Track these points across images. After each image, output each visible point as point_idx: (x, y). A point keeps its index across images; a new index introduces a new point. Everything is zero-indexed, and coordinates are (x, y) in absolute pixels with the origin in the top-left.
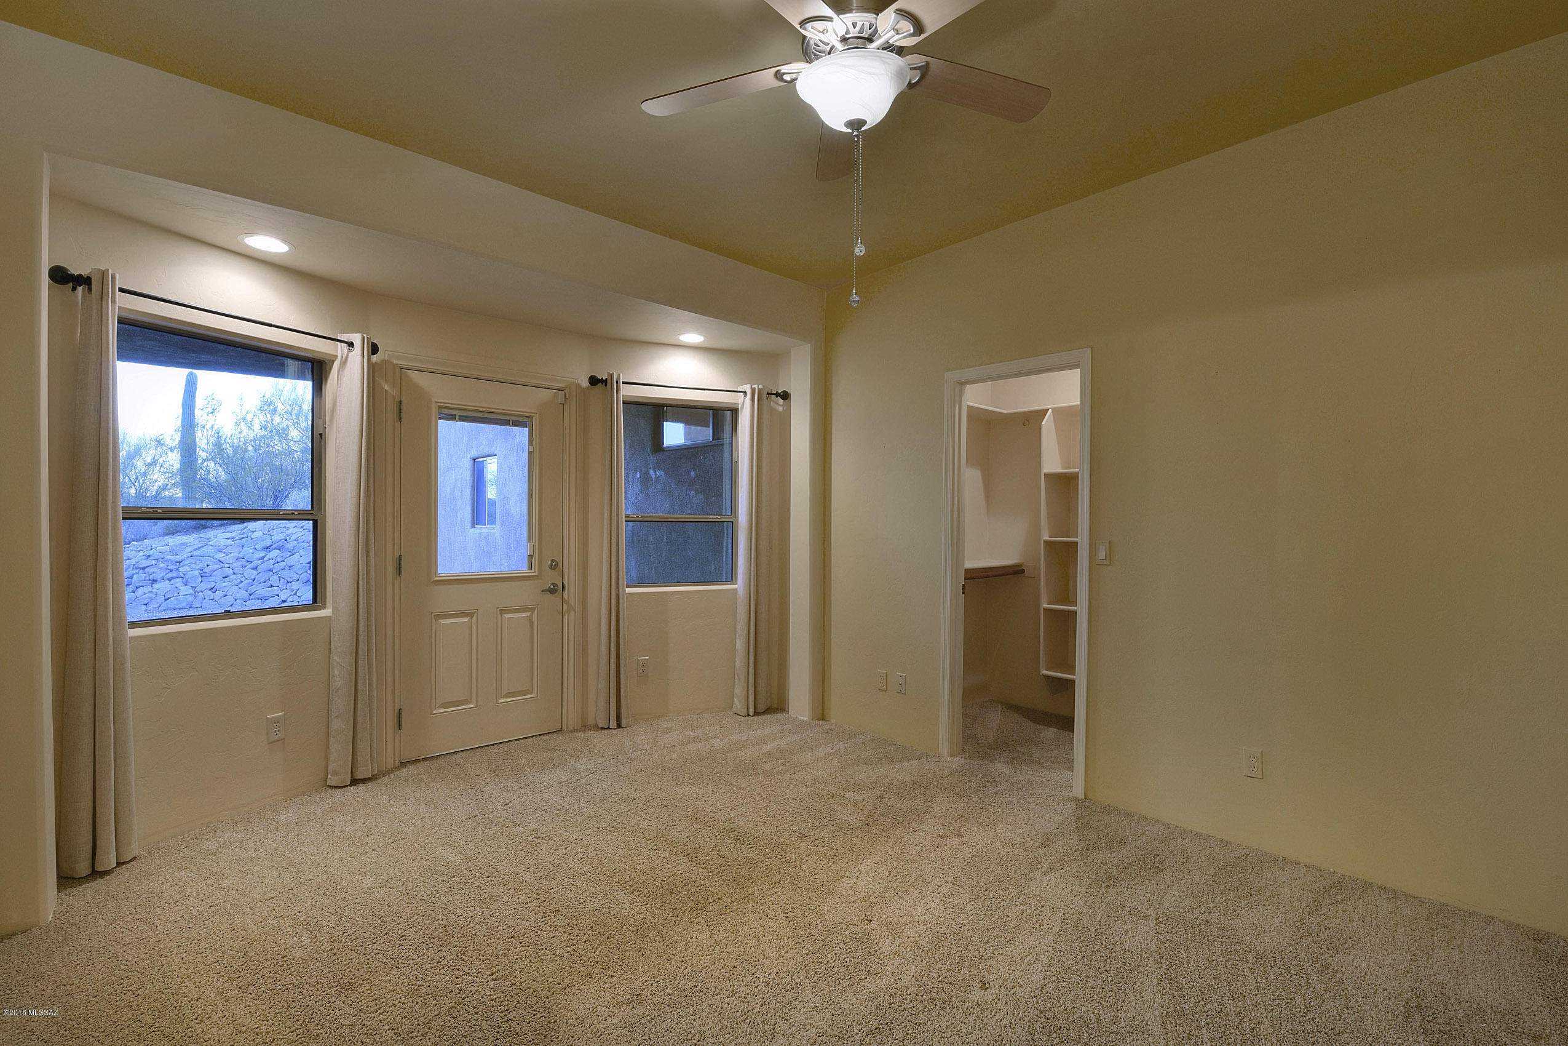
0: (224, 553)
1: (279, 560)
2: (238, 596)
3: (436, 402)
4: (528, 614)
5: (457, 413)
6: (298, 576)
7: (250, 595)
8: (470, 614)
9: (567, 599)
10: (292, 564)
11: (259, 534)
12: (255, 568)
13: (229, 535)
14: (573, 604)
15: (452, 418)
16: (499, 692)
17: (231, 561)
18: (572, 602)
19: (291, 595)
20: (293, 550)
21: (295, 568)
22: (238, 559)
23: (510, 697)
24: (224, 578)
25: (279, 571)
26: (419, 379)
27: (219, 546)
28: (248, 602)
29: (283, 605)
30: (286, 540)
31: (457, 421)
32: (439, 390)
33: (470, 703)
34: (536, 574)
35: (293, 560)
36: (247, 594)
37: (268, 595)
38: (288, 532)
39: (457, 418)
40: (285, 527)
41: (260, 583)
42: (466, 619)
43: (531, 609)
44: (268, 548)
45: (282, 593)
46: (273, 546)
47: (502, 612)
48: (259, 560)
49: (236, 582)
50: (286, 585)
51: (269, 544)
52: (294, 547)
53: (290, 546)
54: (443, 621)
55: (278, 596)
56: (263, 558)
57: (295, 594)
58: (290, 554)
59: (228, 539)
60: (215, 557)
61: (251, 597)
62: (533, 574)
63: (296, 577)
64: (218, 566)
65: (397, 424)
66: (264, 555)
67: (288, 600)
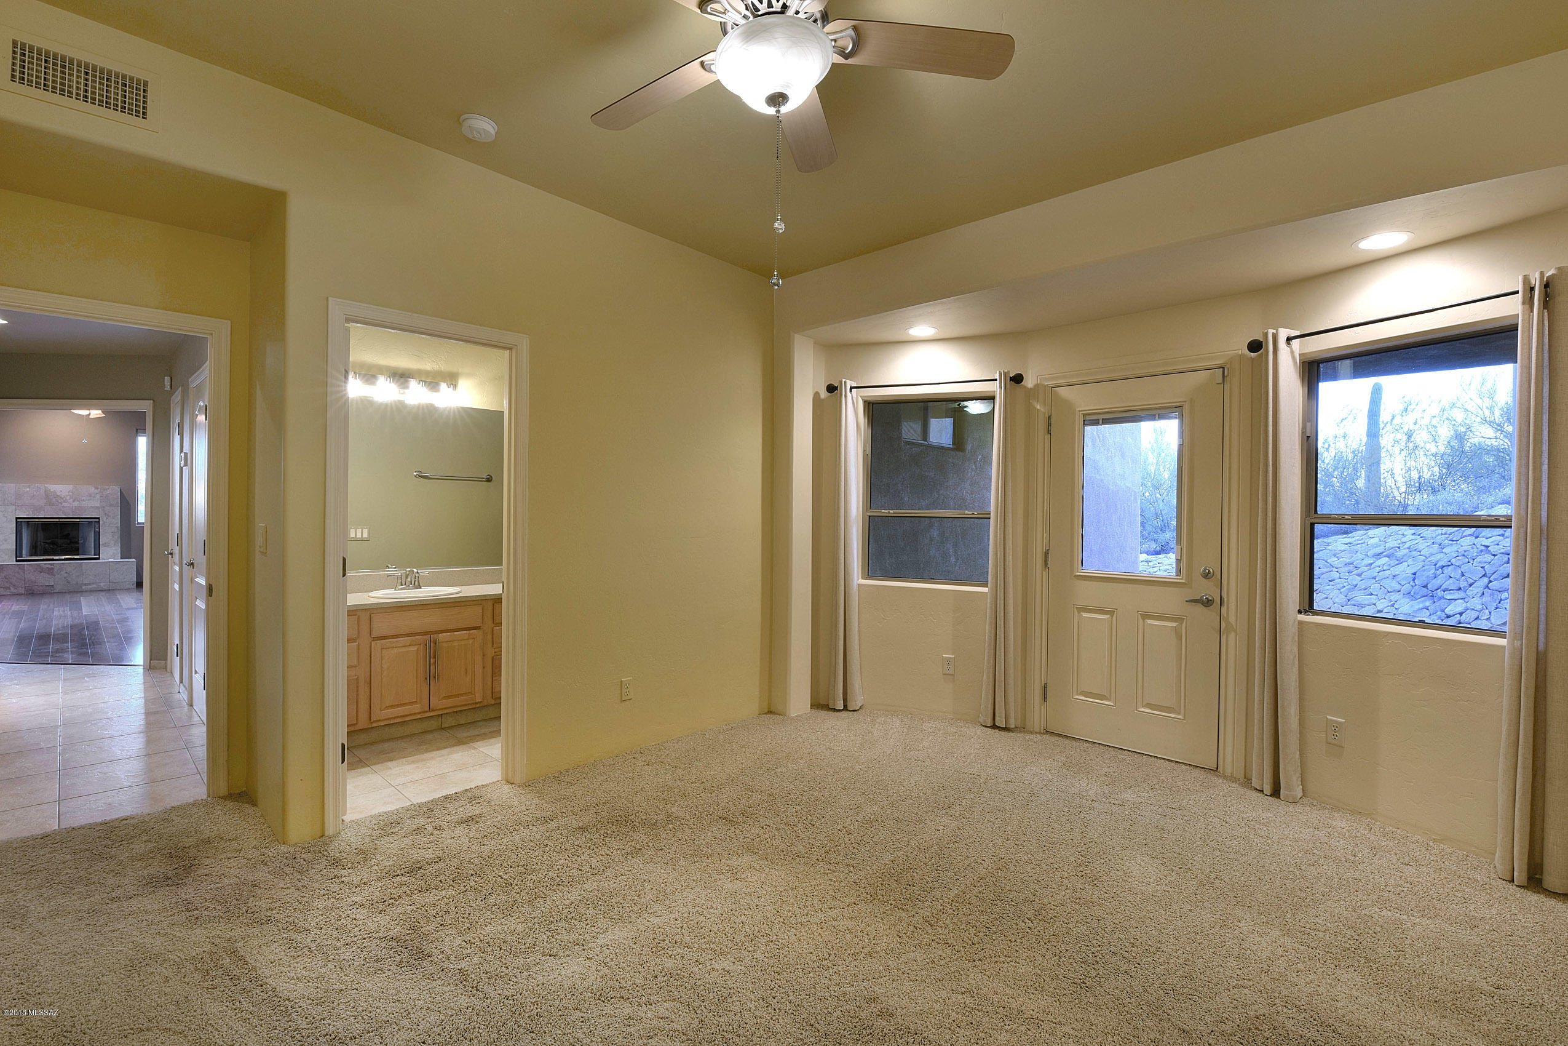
0: (1337, 557)
1: (1385, 568)
2: (1337, 600)
3: (1080, 411)
4: (1174, 624)
5: (1101, 417)
6: (1400, 587)
7: (1349, 600)
8: (1111, 613)
9: (1225, 616)
10: (1397, 573)
11: (1376, 540)
12: (1359, 575)
13: (1349, 540)
14: (1234, 624)
15: (1096, 422)
16: (1139, 699)
17: (1339, 566)
18: (1232, 619)
19: (1388, 606)
20: (1402, 558)
21: (1399, 579)
22: (1347, 564)
23: (1152, 709)
24: (1330, 581)
25: (1382, 580)
26: (1063, 392)
27: (1335, 551)
28: (1345, 607)
29: (1378, 615)
30: (1399, 548)
31: (1101, 425)
32: (1082, 399)
33: (1109, 700)
34: (1184, 581)
35: (1397, 570)
36: (1345, 599)
37: (1366, 602)
38: (1404, 540)
39: (1101, 421)
40: (1403, 534)
41: (1361, 590)
42: (1106, 617)
43: (1179, 620)
44: (1378, 555)
45: (1379, 602)
46: (1384, 554)
47: (1145, 616)
48: (1366, 566)
49: (1339, 586)
50: (1386, 594)
51: (1380, 551)
52: (1404, 556)
53: (1400, 554)
54: (1085, 615)
55: (1375, 605)
56: (1371, 564)
57: (1393, 605)
58: (1397, 562)
59: (1347, 544)
60: (1328, 561)
61: (1349, 603)
62: (1181, 581)
63: (1398, 587)
64: (1328, 569)
65: (1047, 437)
66: (1372, 562)
67: (1385, 610)
